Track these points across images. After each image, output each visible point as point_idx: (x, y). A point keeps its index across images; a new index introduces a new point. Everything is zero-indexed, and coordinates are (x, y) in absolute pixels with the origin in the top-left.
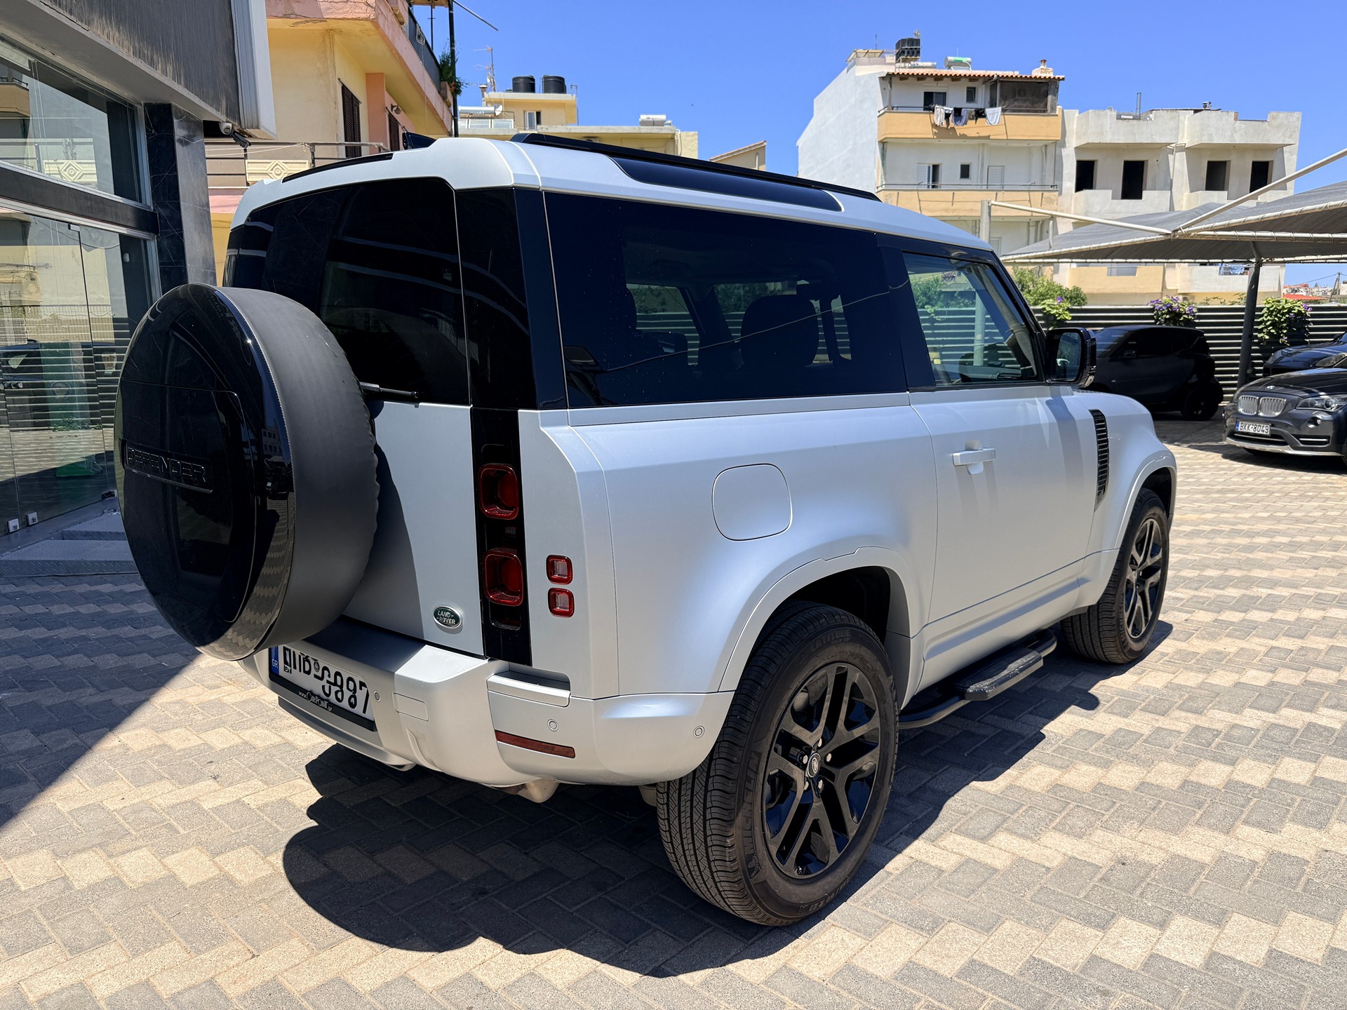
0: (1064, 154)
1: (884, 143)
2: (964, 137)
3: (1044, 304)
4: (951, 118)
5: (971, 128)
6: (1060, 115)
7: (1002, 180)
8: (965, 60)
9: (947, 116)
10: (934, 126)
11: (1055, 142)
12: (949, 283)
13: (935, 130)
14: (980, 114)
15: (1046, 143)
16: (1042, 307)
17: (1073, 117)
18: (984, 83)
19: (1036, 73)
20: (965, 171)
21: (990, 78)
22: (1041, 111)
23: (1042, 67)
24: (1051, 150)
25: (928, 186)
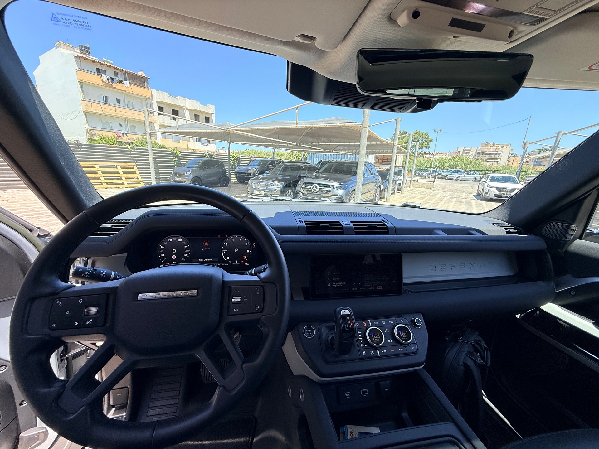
0: (153, 103)
1: (81, 82)
2: (115, 88)
3: (171, 149)
4: (110, 80)
5: (118, 86)
6: (150, 90)
7: (133, 106)
8: (110, 62)
9: (108, 79)
10: (103, 81)
11: (150, 98)
12: (119, 138)
13: (103, 83)
14: (121, 82)
15: (147, 98)
16: (171, 150)
17: (154, 91)
18: (121, 71)
19: (139, 73)
20: (118, 101)
21: (123, 71)
22: (143, 87)
23: (141, 72)
24: (148, 101)
25: (104, 103)
